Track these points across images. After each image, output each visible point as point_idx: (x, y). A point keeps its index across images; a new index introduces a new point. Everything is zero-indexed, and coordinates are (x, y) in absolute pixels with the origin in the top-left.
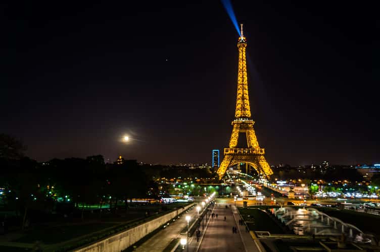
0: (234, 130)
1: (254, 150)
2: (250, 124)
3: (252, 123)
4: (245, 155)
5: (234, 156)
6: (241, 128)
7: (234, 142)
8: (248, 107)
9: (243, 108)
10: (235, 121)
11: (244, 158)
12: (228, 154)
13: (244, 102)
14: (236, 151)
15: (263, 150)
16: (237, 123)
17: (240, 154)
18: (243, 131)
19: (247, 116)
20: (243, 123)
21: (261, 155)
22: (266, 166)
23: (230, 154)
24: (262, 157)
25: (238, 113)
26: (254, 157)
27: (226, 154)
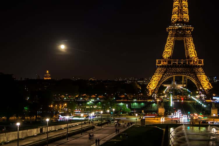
0: (168, 38)
1: (191, 61)
2: (188, 30)
3: (190, 30)
4: (181, 67)
5: (167, 69)
6: (176, 35)
7: (168, 52)
8: (186, 9)
9: (181, 11)
10: (171, 27)
11: (179, 70)
12: (160, 66)
13: (181, 4)
14: (169, 62)
15: (202, 60)
16: (172, 30)
17: (175, 66)
18: (179, 39)
19: (185, 20)
20: (180, 29)
21: (199, 67)
22: (204, 79)
23: (162, 66)
24: (201, 70)
25: (175, 17)
26: (191, 69)
27: (158, 66)
